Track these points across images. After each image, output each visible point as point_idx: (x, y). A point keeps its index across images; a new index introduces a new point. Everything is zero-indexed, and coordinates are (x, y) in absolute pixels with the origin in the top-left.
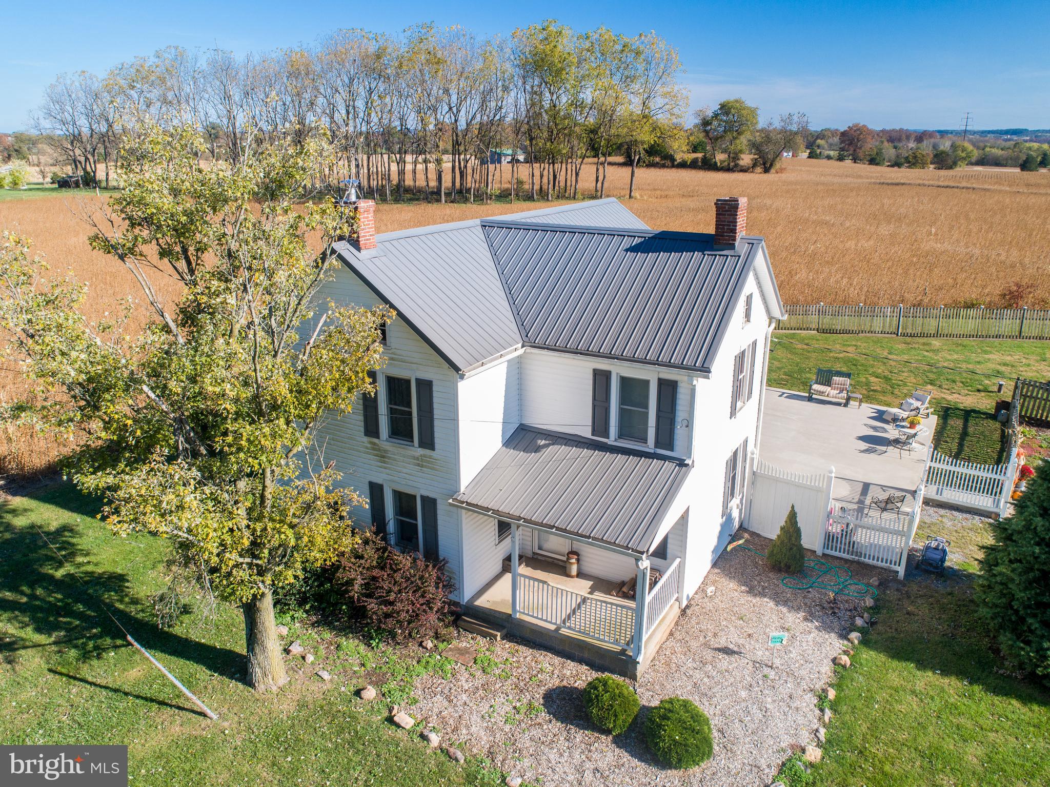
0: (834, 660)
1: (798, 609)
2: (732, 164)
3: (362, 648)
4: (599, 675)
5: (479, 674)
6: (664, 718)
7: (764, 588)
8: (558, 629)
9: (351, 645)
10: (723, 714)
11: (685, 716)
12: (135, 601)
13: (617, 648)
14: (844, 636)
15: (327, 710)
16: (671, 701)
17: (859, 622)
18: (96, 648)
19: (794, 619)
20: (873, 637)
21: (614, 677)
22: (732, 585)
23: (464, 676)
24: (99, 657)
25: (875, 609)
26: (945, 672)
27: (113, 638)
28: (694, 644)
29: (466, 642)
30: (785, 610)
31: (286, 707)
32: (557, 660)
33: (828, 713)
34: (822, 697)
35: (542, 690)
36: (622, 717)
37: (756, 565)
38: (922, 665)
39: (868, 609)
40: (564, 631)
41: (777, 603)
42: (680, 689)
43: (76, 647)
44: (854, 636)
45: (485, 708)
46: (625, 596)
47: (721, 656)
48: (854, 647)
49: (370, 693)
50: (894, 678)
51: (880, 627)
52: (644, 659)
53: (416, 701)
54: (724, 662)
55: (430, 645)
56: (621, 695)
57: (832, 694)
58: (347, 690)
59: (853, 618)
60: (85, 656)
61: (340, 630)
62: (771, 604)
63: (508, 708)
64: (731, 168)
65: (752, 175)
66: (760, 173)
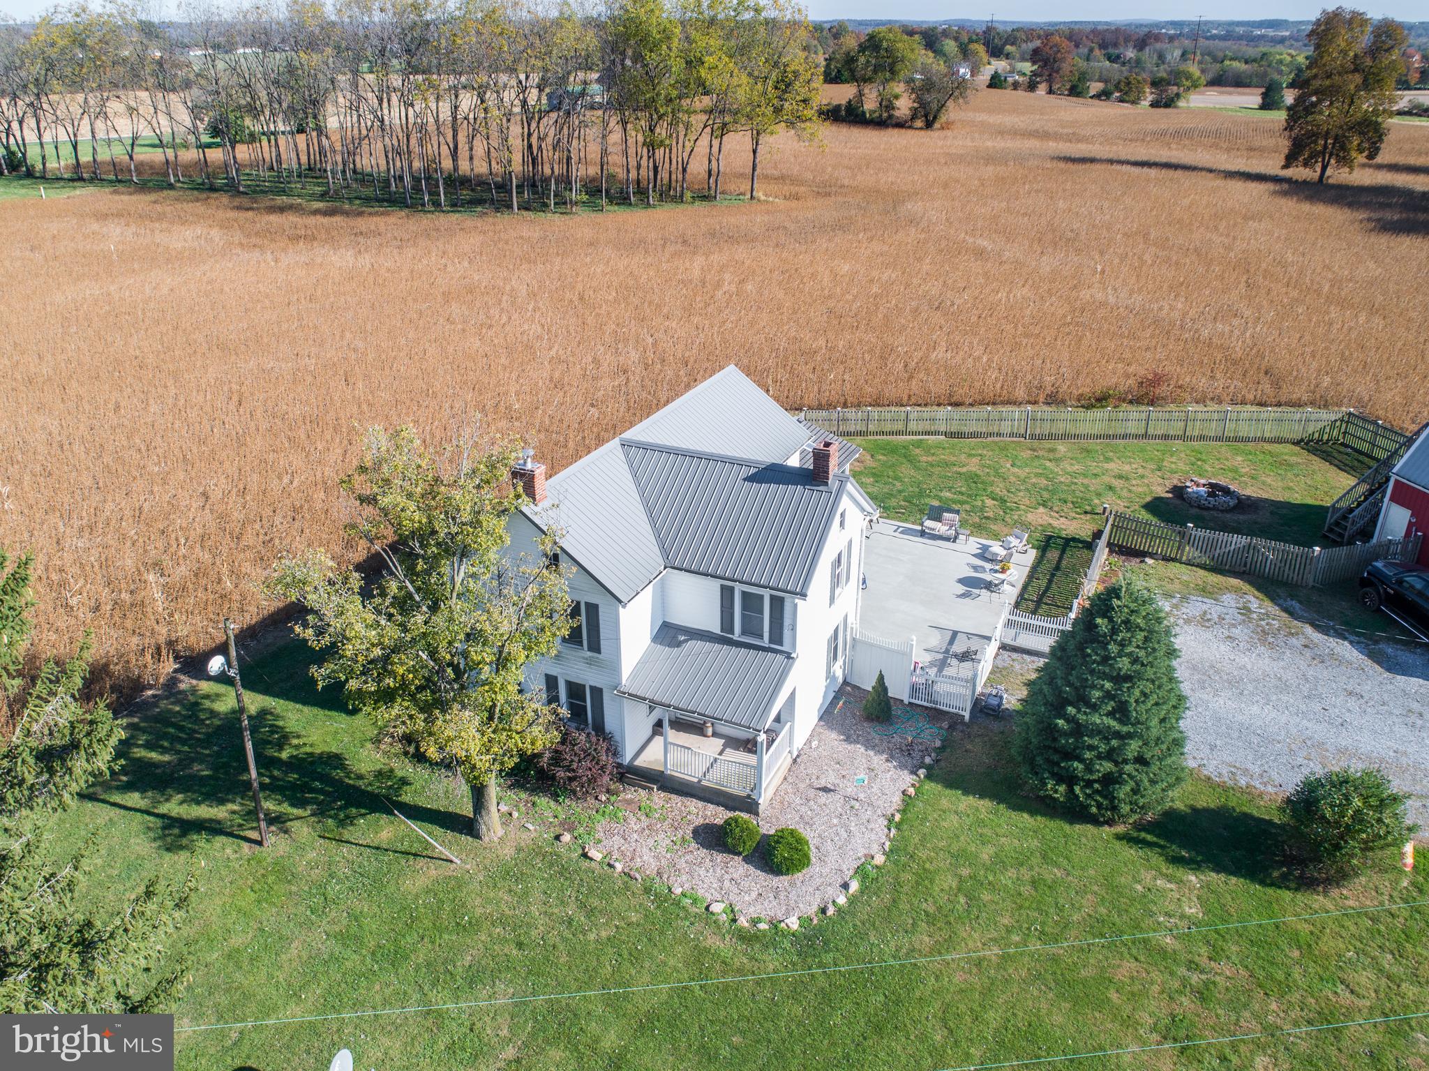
0: (904, 792)
1: (881, 752)
2: (885, 115)
3: (552, 803)
4: (730, 814)
5: (643, 818)
6: (778, 842)
7: (858, 736)
8: (700, 781)
9: (543, 801)
10: (820, 836)
11: (791, 840)
12: (360, 777)
13: (744, 794)
14: (914, 773)
15: (538, 852)
16: (782, 831)
17: (928, 760)
18: (347, 817)
19: (878, 760)
20: (936, 771)
21: (742, 814)
22: (834, 735)
23: (632, 820)
24: (352, 824)
25: (942, 749)
26: (982, 797)
27: (357, 808)
28: (802, 786)
29: (630, 794)
30: (871, 753)
31: (508, 852)
32: (700, 804)
33: (893, 831)
34: (890, 820)
35: (691, 827)
36: (749, 844)
37: (854, 716)
38: (966, 792)
39: (935, 749)
40: (704, 783)
41: (867, 748)
42: (790, 821)
43: (331, 817)
44: (922, 772)
45: (651, 842)
46: (750, 751)
47: (821, 793)
48: (920, 781)
49: (567, 838)
50: (944, 803)
51: (943, 764)
52: (763, 801)
53: (600, 841)
54: (823, 798)
55: (604, 798)
56: (747, 828)
57: (898, 817)
58: (549, 836)
59: (923, 757)
60: (342, 823)
61: (533, 791)
62: (863, 749)
63: (668, 842)
64: (884, 121)
65: (910, 133)
66: (921, 129)
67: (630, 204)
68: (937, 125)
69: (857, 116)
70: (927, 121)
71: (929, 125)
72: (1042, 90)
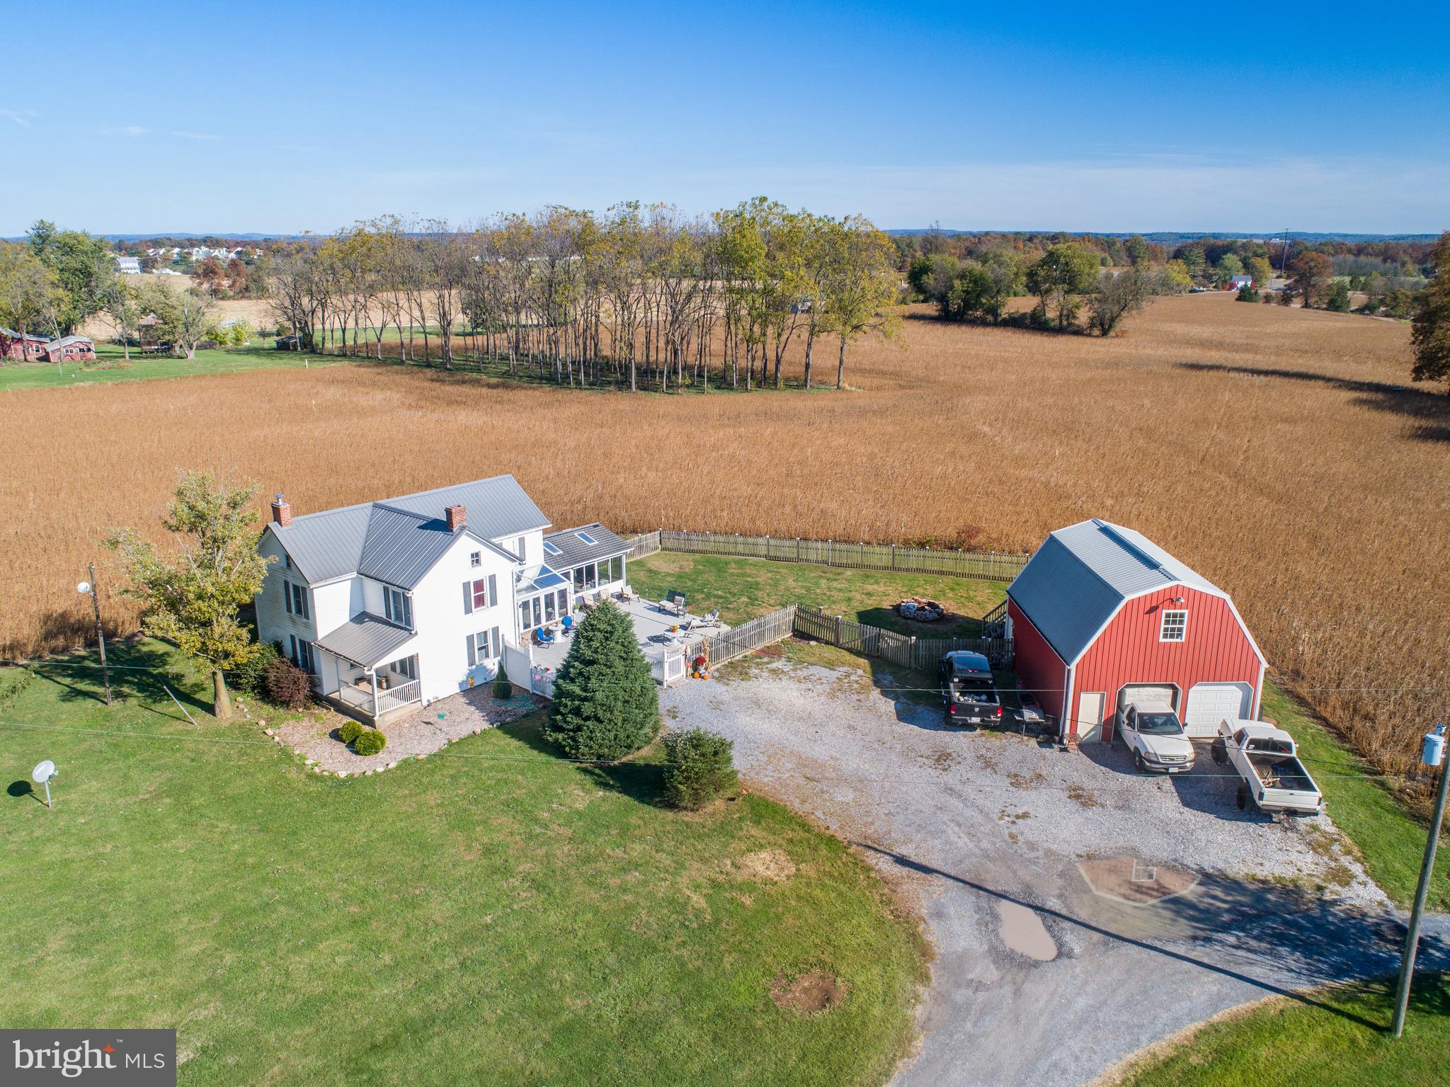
0: (474, 731)
1: (484, 712)
2: (1065, 323)
3: (271, 709)
5: (313, 721)
7: (479, 703)
10: (401, 742)
14: (492, 724)
15: (241, 727)
18: (160, 699)
19: (477, 716)
22: (463, 700)
23: (306, 721)
24: (160, 703)
28: (417, 720)
29: (317, 711)
30: (477, 711)
32: (342, 716)
33: (446, 746)
34: (450, 741)
35: (334, 729)
37: (489, 694)
42: (391, 734)
43: (152, 699)
45: (306, 732)
47: (423, 724)
49: (263, 724)
50: (493, 740)
51: (517, 723)
52: (380, 720)
53: (279, 728)
57: (456, 741)
58: (254, 722)
62: (474, 709)
63: (315, 733)
64: (1065, 328)
65: (1088, 340)
66: (1098, 336)
67: (732, 389)
68: (1112, 333)
69: (1040, 323)
70: (1103, 329)
71: (1105, 333)
72: (1296, 304)
